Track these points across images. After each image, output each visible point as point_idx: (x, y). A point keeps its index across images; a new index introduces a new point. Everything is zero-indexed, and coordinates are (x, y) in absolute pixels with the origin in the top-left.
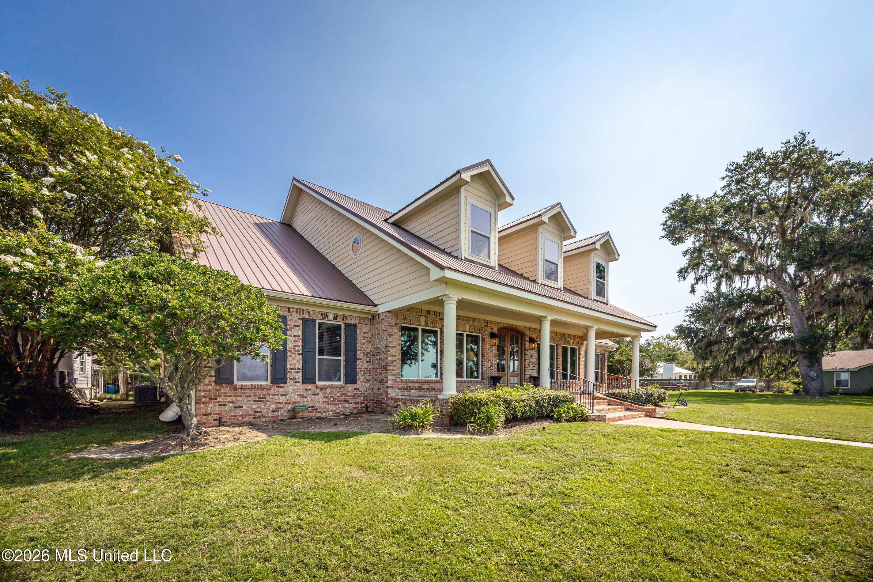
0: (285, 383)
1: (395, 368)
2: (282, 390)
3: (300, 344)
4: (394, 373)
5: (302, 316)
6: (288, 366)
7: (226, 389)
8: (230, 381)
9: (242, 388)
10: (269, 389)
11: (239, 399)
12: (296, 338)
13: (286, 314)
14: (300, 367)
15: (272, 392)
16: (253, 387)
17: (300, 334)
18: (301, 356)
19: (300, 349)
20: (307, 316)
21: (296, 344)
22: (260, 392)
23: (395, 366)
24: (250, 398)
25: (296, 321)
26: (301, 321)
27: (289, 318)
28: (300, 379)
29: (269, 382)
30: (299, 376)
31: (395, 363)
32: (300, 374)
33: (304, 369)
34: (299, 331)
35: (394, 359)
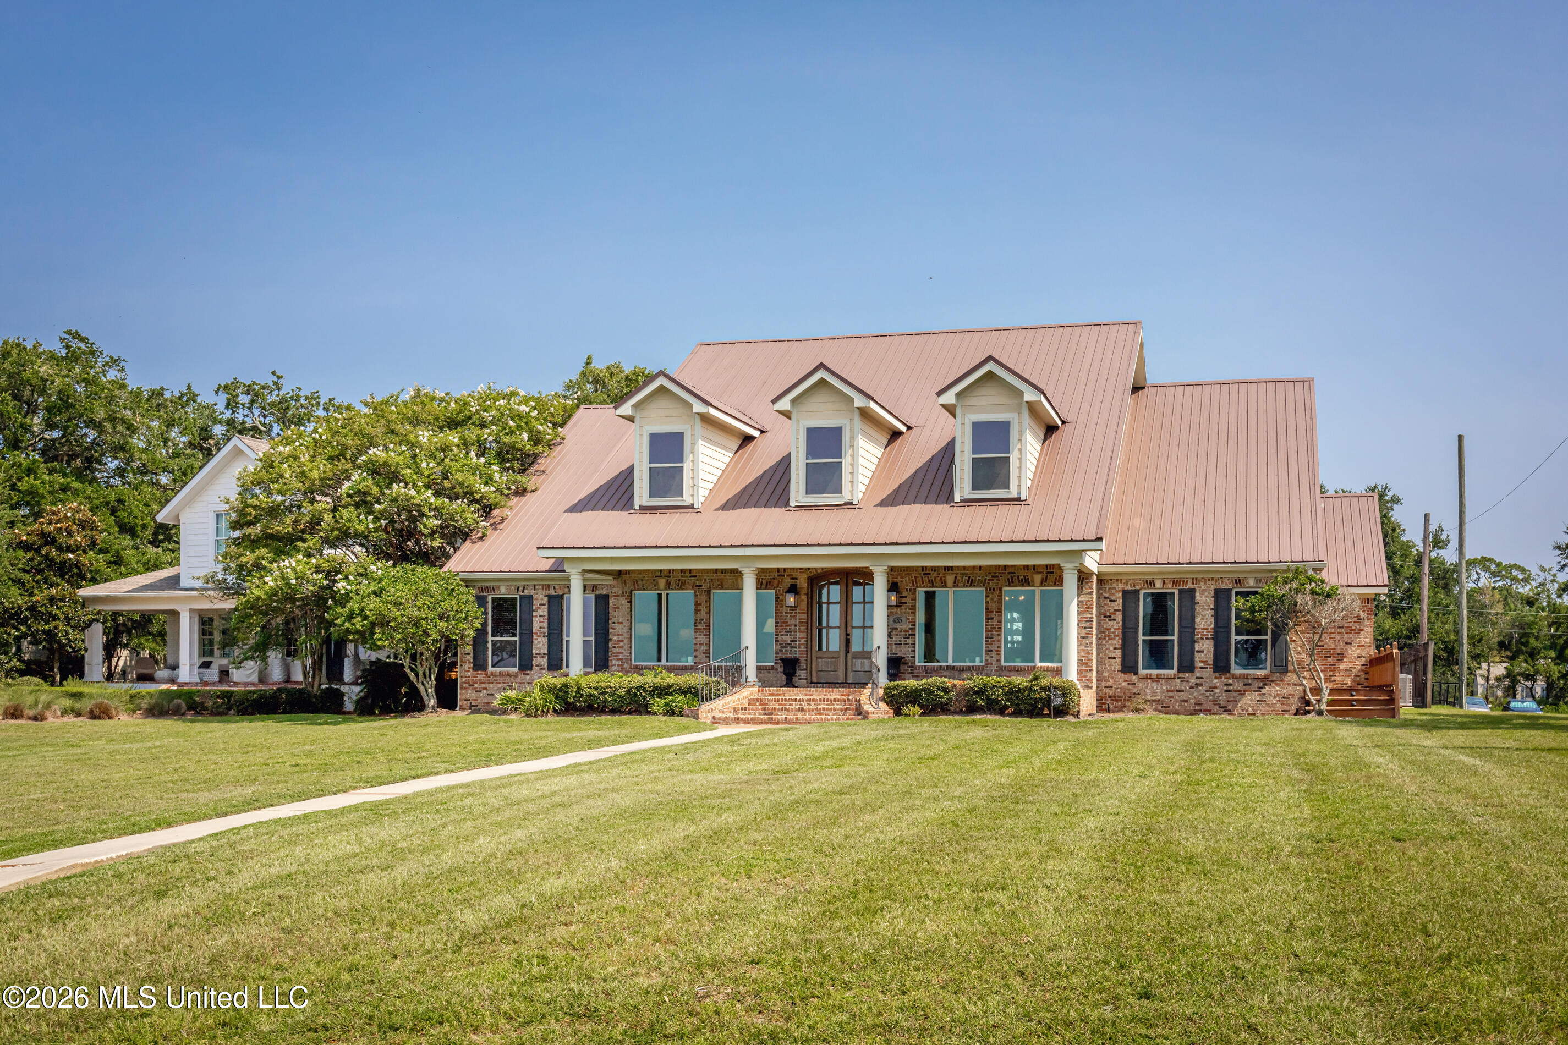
0: (531, 670)
1: (621, 650)
2: (528, 677)
3: (545, 625)
4: (621, 656)
5: (548, 592)
6: (534, 651)
7: (481, 675)
8: (484, 668)
9: (493, 674)
10: (516, 676)
11: (491, 686)
12: (542, 619)
13: (532, 592)
14: (546, 651)
15: (519, 679)
16: (501, 674)
17: (546, 614)
18: (546, 639)
19: (546, 630)
20: (552, 592)
21: (542, 625)
22: (508, 679)
23: (622, 647)
24: (500, 686)
25: (542, 599)
26: (546, 599)
27: (535, 597)
28: (546, 666)
29: (516, 670)
30: (544, 662)
31: (621, 644)
32: (546, 660)
33: (549, 654)
34: (544, 611)
35: (621, 638)
